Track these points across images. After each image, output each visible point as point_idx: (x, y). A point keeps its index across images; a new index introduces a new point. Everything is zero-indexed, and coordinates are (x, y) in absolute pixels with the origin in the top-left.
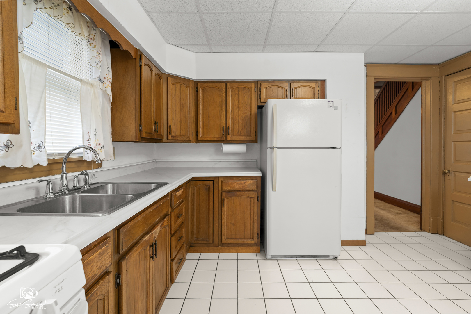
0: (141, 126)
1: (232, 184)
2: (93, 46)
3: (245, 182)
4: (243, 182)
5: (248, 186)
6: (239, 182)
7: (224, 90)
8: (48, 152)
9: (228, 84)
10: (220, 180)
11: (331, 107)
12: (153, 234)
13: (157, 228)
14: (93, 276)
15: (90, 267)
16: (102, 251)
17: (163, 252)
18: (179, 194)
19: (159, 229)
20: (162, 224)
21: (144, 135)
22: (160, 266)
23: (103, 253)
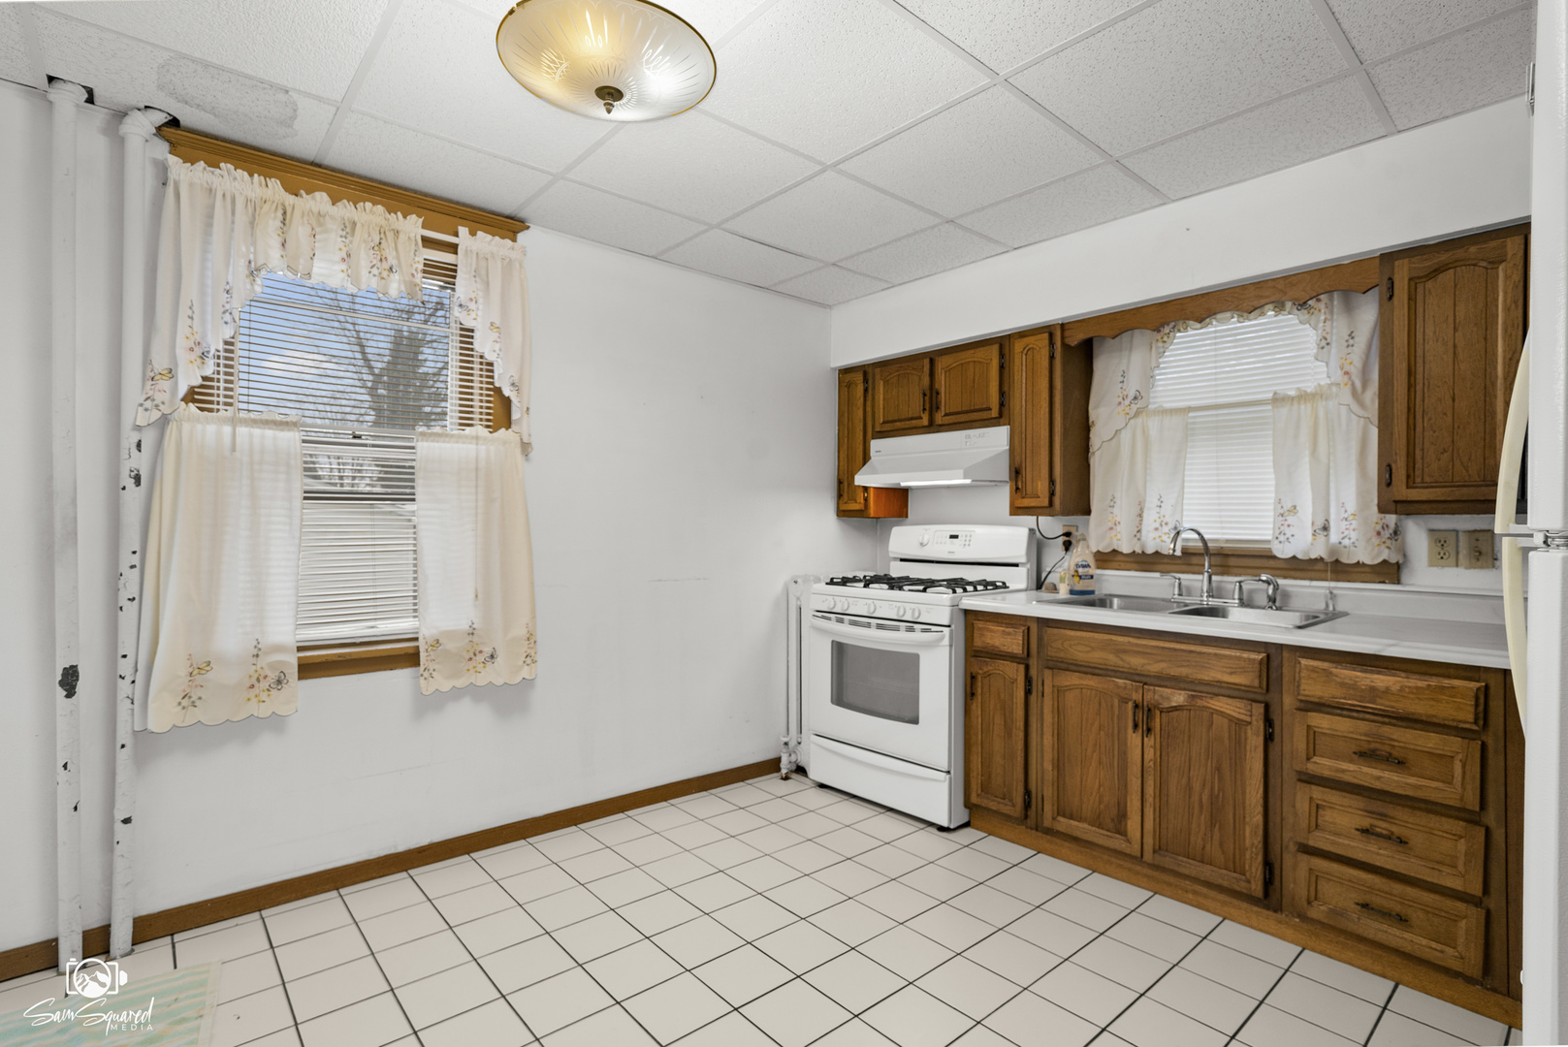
0: (1389, 468)
2: (1311, 312)
12: (1149, 690)
13: (1168, 691)
14: (993, 646)
15: (989, 634)
16: (1007, 630)
17: (1219, 769)
18: (1368, 682)
19: (1179, 698)
20: (1201, 698)
21: (1401, 491)
22: (1197, 786)
23: (1009, 634)
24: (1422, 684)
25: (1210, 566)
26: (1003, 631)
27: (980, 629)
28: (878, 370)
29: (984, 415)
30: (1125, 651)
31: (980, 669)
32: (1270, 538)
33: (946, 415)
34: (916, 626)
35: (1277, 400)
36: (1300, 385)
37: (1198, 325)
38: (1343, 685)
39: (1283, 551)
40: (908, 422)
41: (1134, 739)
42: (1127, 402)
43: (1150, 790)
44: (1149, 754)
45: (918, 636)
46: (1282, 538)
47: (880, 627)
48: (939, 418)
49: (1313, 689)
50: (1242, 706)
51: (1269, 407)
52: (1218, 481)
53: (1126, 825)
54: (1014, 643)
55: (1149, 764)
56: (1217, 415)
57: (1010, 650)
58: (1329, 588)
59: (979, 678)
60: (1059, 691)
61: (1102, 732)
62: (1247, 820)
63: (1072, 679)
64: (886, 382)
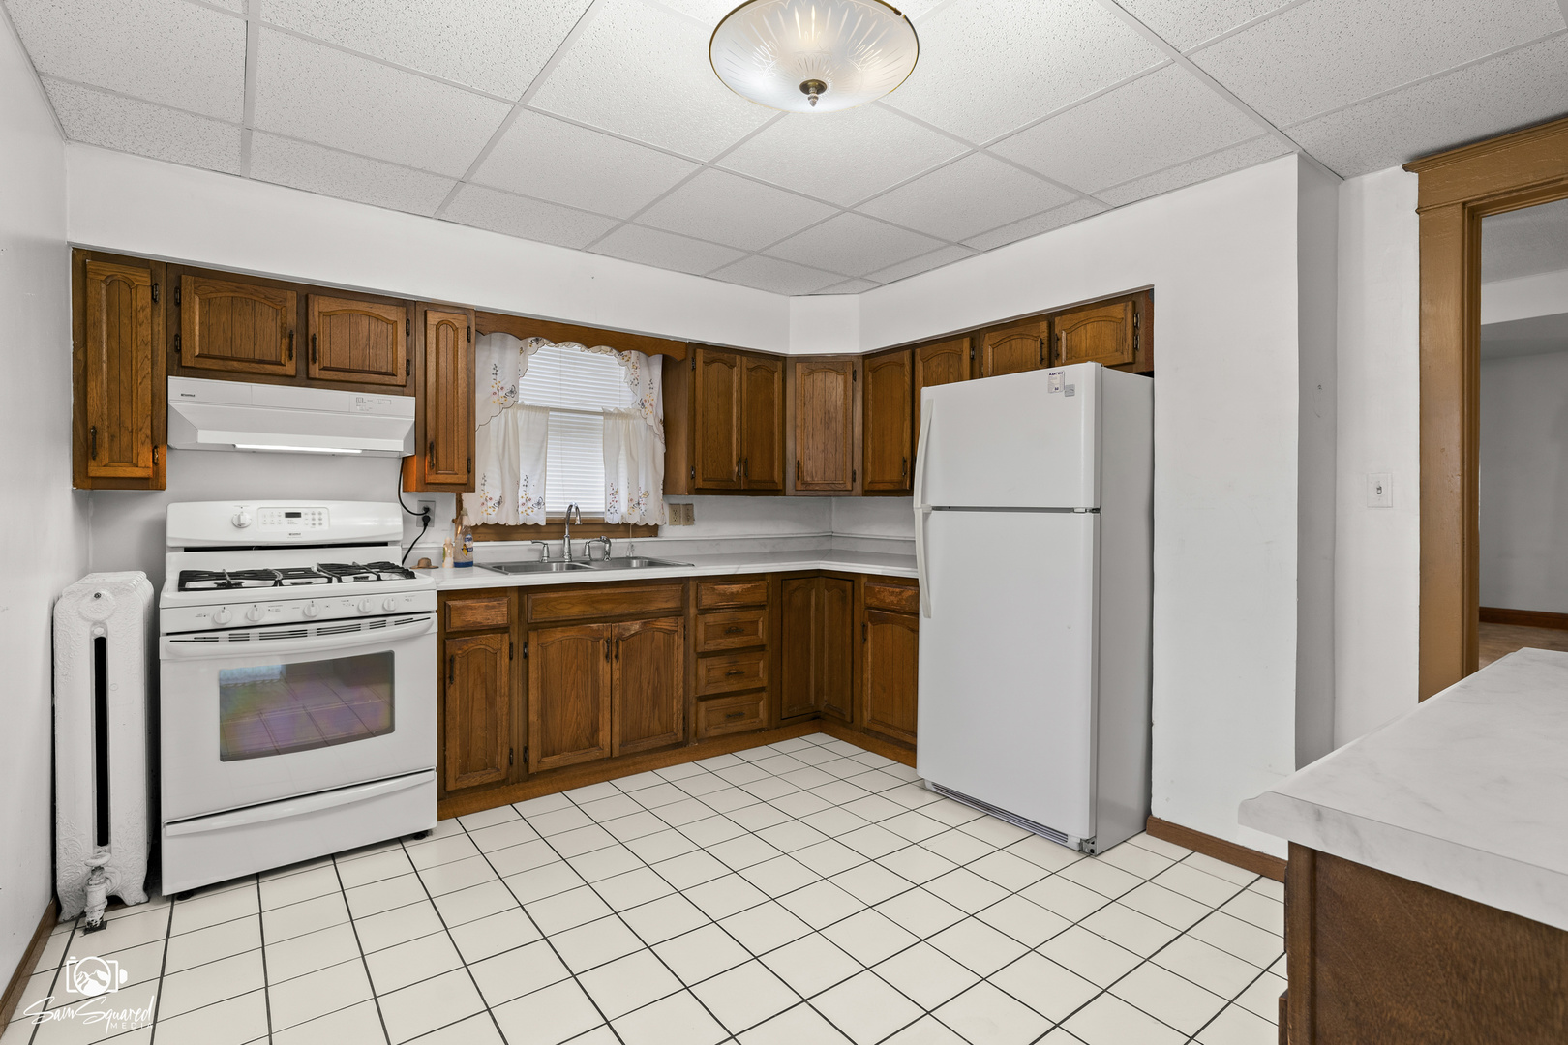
0: (693, 469)
1: (878, 592)
2: (626, 359)
3: (902, 592)
4: (898, 590)
5: (907, 600)
6: (891, 589)
7: (908, 368)
8: (547, 510)
9: (918, 351)
10: (864, 580)
11: (1057, 389)
12: (615, 627)
13: (629, 623)
14: (474, 623)
15: (469, 611)
16: (490, 604)
17: (658, 668)
18: (730, 590)
19: (635, 626)
20: (649, 623)
21: (700, 483)
22: (645, 686)
23: (493, 607)
24: (749, 586)
25: (569, 532)
26: (486, 606)
27: (458, 608)
28: (190, 278)
29: (387, 379)
30: (598, 602)
31: (459, 649)
32: (603, 510)
33: (325, 368)
34: (389, 619)
35: (605, 414)
36: (618, 406)
37: (552, 344)
38: (720, 594)
39: (613, 519)
40: (256, 365)
41: (603, 666)
42: (502, 393)
43: (617, 701)
44: (617, 674)
45: (391, 631)
46: (612, 510)
47: (320, 632)
48: (315, 371)
49: (707, 600)
50: (671, 621)
51: (602, 418)
52: (562, 467)
53: (598, 737)
54: (498, 615)
55: (616, 681)
56: (562, 417)
57: (495, 623)
58: (631, 542)
59: (457, 659)
60: (543, 647)
61: (579, 672)
62: (675, 694)
63: (558, 634)
64: (206, 303)
